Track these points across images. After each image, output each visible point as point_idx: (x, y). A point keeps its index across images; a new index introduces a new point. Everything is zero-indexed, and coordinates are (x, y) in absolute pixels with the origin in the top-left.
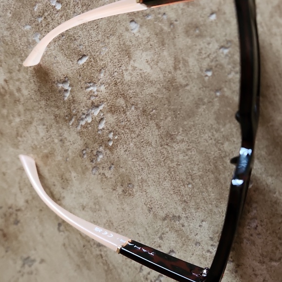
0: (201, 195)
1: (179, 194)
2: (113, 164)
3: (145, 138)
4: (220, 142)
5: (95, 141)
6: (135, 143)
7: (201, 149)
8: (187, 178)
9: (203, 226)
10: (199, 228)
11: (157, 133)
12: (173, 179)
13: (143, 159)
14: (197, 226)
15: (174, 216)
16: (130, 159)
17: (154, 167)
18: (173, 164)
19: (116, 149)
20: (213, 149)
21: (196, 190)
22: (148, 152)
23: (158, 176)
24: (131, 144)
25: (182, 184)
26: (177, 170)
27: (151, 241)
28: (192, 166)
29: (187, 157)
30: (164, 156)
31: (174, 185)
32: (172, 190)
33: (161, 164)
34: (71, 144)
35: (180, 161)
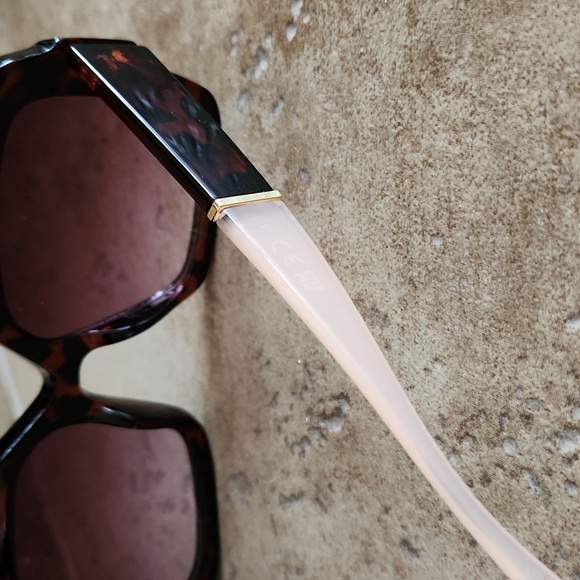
0: (456, 284)
1: (405, 253)
2: (282, 98)
3: (372, 45)
4: (567, 133)
5: (260, 15)
6: (344, 51)
7: (503, 137)
8: (437, 216)
9: (434, 374)
10: (422, 372)
11: (402, 41)
12: (403, 202)
13: (349, 110)
14: (419, 368)
15: (375, 310)
16: (321, 97)
17: (368, 146)
18: (415, 155)
19: (298, 57)
20: (538, 151)
21: (448, 263)
22: (366, 90)
23: (369, 178)
24: (335, 53)
25: (420, 228)
26: (419, 177)
27: (310, 344)
28: (462, 185)
29: (456, 150)
30: (400, 120)
31: (400, 220)
32: (391, 234)
33: (387, 142)
34: (214, 8)
35: (435, 154)
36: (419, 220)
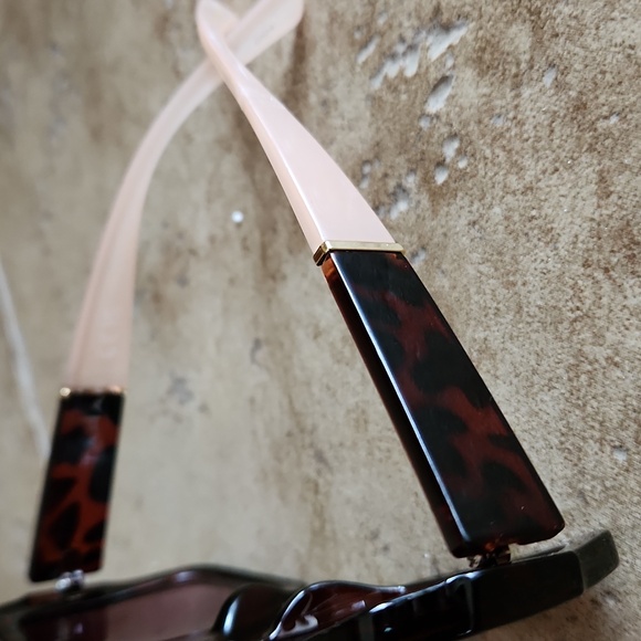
1: (575, 460)
2: (424, 248)
3: (547, 210)
5: (403, 148)
6: (510, 210)
8: (621, 426)
11: (588, 212)
12: (576, 400)
13: (511, 279)
16: (475, 257)
17: (535, 325)
18: (597, 349)
19: (449, 205)
21: (633, 484)
22: (537, 261)
23: (533, 363)
24: (497, 210)
25: (597, 435)
26: (600, 376)
30: (579, 304)
31: (571, 420)
32: (558, 434)
33: (560, 326)
34: (343, 129)
35: (624, 353)
36: (597, 426)
